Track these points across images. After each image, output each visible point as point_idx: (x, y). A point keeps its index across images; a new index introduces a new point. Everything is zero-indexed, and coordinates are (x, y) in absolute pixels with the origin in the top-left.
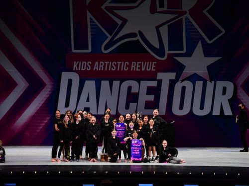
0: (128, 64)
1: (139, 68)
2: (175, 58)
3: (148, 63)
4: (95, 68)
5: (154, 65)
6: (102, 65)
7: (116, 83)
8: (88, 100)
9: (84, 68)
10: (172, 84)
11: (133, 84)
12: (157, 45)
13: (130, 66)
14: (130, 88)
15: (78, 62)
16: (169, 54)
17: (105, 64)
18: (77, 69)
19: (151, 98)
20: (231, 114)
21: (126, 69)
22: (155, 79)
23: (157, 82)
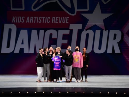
0: (50, 18)
1: (57, 21)
2: (82, 14)
3: (63, 18)
4: (27, 21)
5: (68, 19)
6: (32, 19)
7: (42, 32)
8: (22, 43)
9: (19, 21)
10: (80, 32)
11: (54, 32)
12: (69, 6)
13: (51, 20)
14: (51, 35)
15: (15, 17)
16: (77, 12)
17: (34, 18)
18: (15, 22)
19: (66, 42)
20: (119, 52)
21: (48, 21)
22: (68, 29)
23: (69, 30)
